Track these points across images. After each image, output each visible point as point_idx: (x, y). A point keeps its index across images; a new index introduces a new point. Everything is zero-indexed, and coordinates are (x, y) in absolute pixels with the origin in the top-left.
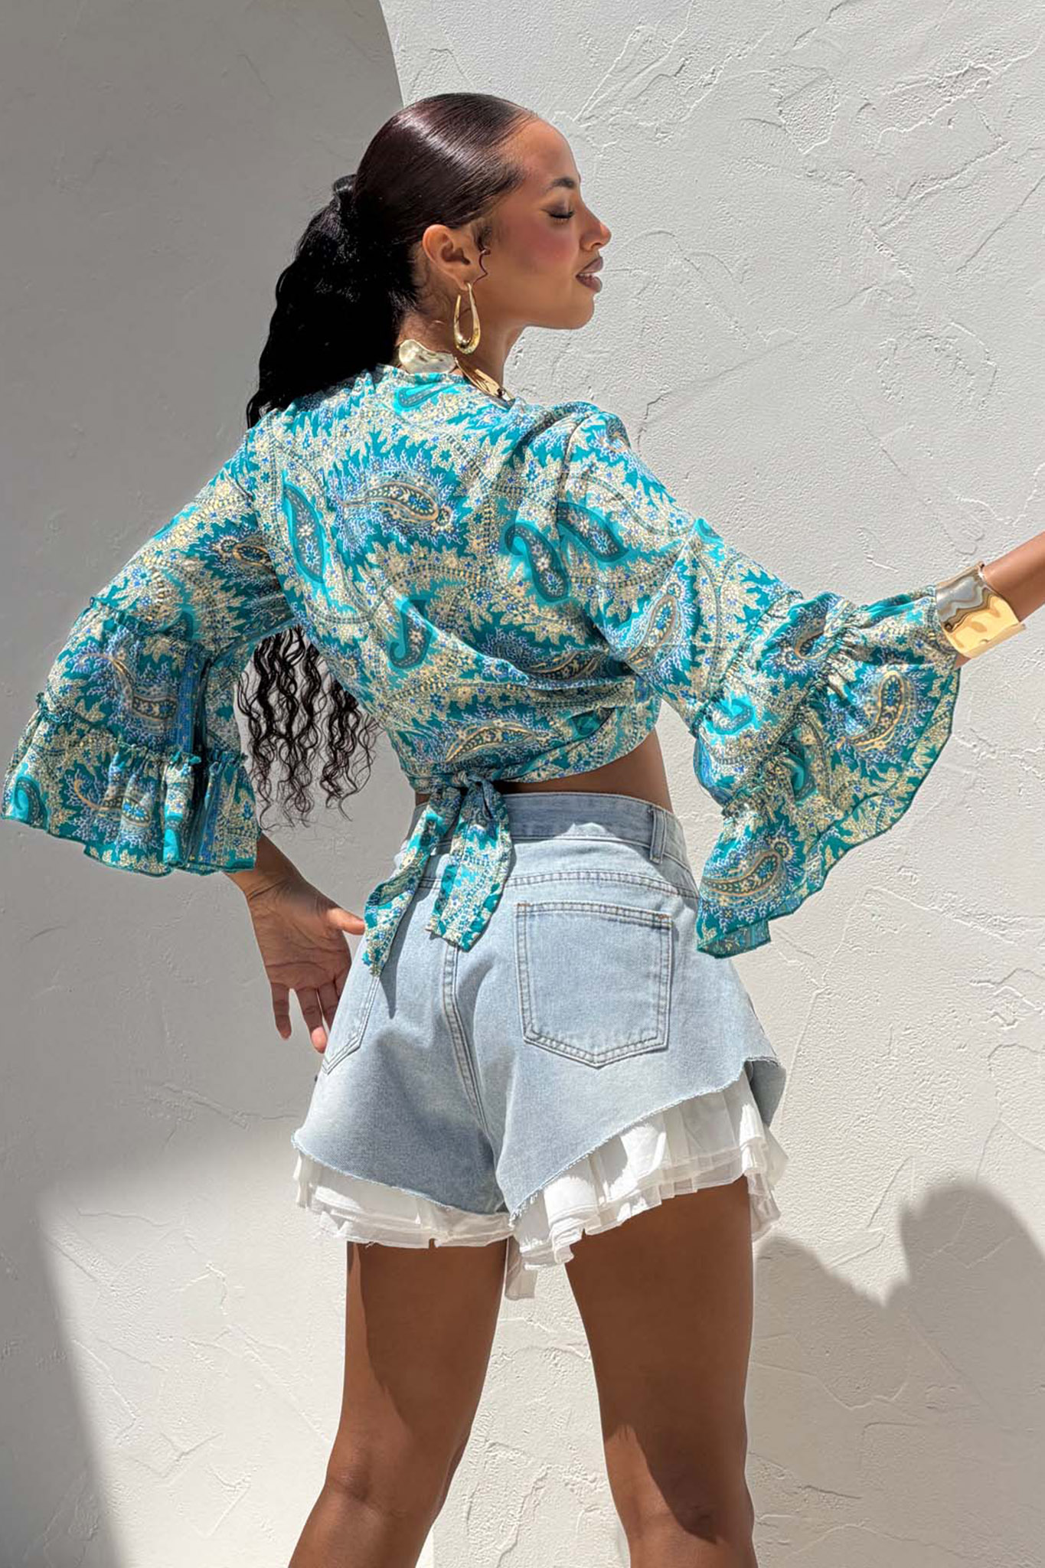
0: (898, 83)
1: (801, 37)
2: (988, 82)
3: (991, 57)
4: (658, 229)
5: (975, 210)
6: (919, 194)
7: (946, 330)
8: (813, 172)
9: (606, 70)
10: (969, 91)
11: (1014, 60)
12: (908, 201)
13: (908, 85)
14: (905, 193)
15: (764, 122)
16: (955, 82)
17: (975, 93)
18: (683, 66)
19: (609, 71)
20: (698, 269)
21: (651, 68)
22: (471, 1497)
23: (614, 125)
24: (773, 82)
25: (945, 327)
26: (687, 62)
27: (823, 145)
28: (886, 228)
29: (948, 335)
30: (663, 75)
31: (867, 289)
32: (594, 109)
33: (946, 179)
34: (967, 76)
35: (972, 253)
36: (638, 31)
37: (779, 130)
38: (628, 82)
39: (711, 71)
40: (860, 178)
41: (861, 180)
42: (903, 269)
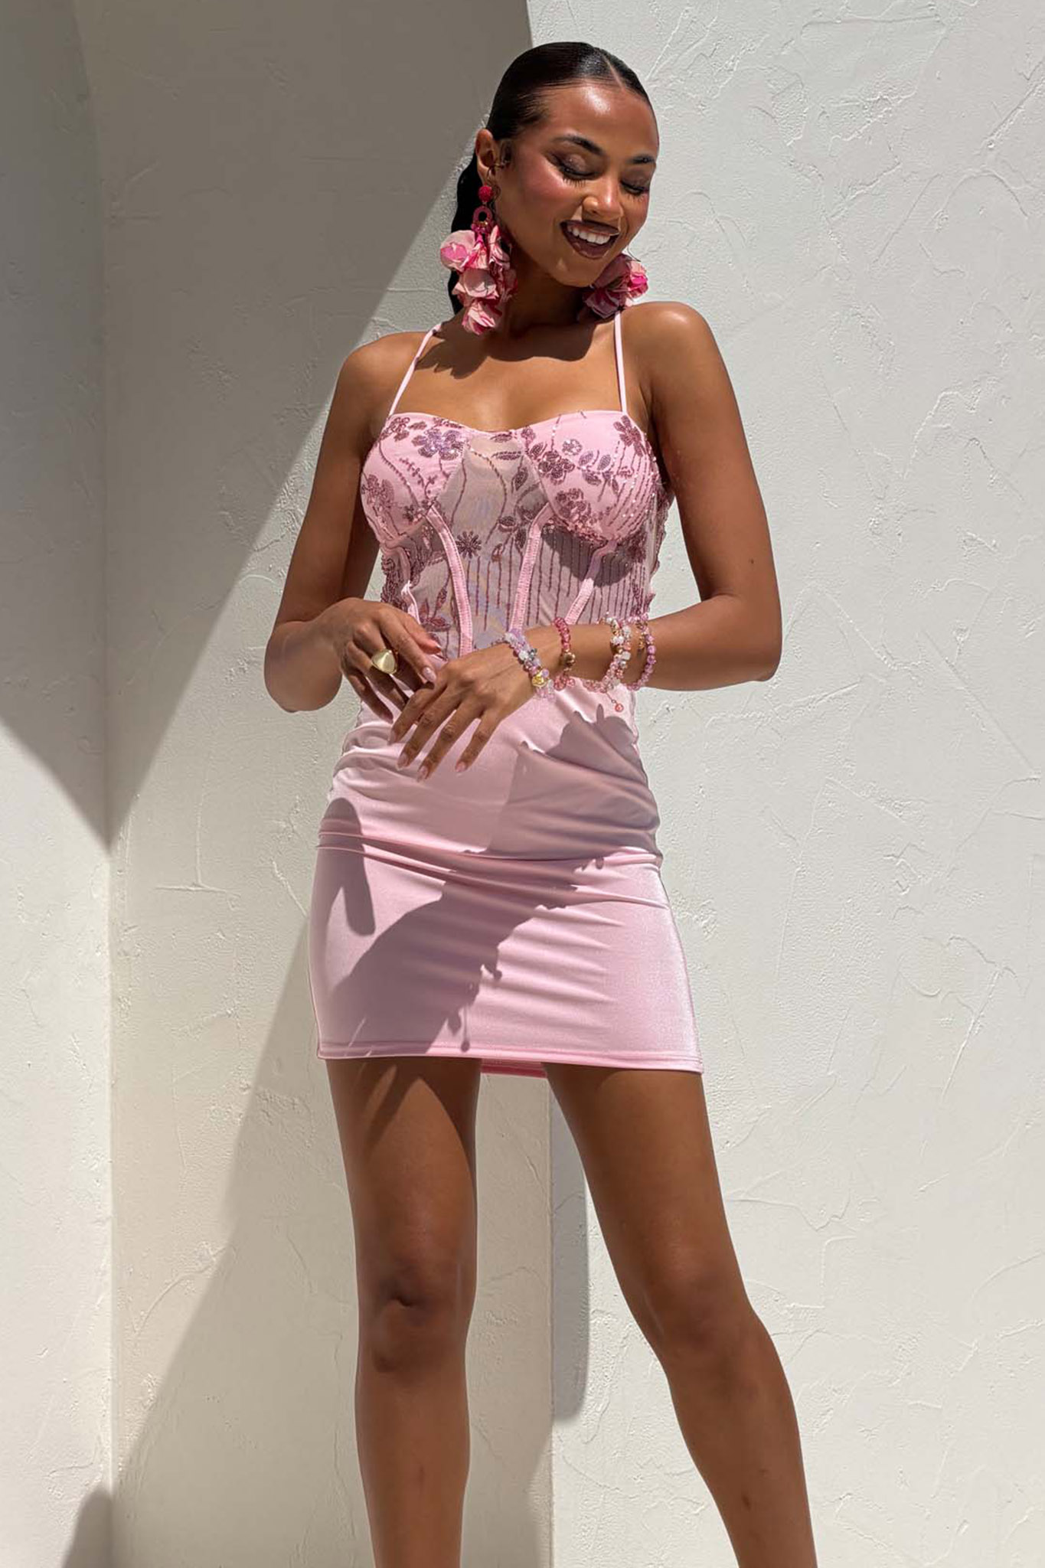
0: (842, 99)
1: (785, 44)
2: (890, 112)
3: (890, 91)
4: (700, 191)
6: (853, 195)
7: (867, 311)
8: (792, 161)
9: (666, 40)
10: (881, 116)
11: (905, 97)
12: (846, 199)
13: (847, 102)
14: (846, 192)
15: (764, 111)
16: (872, 107)
17: (884, 119)
18: (715, 49)
19: (669, 41)
20: (723, 231)
21: (694, 47)
23: (673, 90)
24: (768, 78)
26: (717, 47)
27: (799, 140)
28: (834, 219)
30: (704, 55)
31: (824, 268)
32: (660, 72)
33: (868, 185)
34: (878, 105)
35: (881, 249)
36: (687, 11)
37: (773, 121)
38: (680, 54)
39: (733, 56)
40: (820, 172)
41: (820, 175)
42: (844, 255)
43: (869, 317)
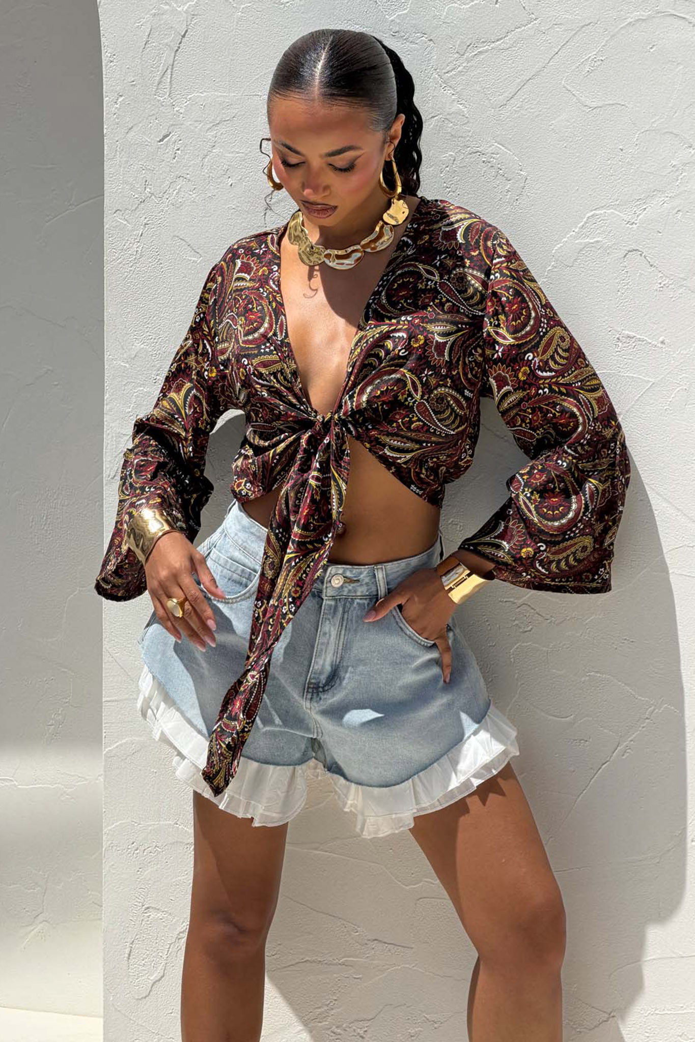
5: (513, 65)
6: (473, 52)
7: (491, 148)
8: (396, 33)
12: (465, 57)
14: (463, 51)
22: (131, 944)
25: (490, 146)
27: (406, 14)
28: (449, 75)
29: (493, 152)
31: (434, 117)
33: (494, 42)
35: (511, 95)
40: (431, 38)
41: (431, 40)
42: (461, 104)
43: (492, 154)
